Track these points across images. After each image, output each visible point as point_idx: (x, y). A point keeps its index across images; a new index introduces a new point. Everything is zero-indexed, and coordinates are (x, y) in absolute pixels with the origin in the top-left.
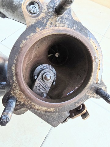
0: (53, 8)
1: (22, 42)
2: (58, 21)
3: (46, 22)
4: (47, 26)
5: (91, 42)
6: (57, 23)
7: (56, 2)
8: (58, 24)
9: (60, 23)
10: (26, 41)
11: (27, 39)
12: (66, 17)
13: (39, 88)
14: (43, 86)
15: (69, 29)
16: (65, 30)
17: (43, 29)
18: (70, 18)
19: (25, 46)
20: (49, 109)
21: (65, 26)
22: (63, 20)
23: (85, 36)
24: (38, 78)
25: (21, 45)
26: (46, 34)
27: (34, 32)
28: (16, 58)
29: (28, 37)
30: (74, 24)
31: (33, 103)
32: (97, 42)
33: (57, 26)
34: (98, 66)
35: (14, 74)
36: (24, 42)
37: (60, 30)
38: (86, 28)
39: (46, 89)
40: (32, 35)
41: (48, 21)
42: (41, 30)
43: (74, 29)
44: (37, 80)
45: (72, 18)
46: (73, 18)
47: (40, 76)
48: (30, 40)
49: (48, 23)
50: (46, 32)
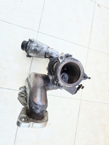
9: (68, 60)
12: (69, 58)
19: (61, 68)
24: (63, 78)
34: (82, 69)
41: (65, 60)
42: (64, 63)
43: (72, 60)
45: (71, 57)
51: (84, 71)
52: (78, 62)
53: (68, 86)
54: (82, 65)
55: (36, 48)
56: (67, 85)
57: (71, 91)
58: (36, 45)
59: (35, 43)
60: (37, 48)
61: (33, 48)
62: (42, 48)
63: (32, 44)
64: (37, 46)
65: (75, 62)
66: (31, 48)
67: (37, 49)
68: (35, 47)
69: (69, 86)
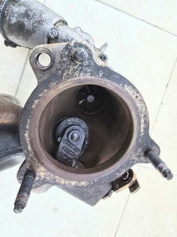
0: (68, 56)
1: (34, 102)
2: (77, 70)
3: (62, 74)
4: (63, 78)
5: (126, 89)
6: (75, 73)
7: (71, 48)
8: (77, 73)
9: (80, 72)
10: (38, 100)
11: (40, 98)
12: (87, 64)
13: (65, 153)
14: (70, 149)
15: (93, 77)
16: (87, 80)
17: (59, 83)
18: (93, 64)
19: (38, 106)
20: (80, 183)
21: (88, 74)
22: (84, 68)
23: (117, 83)
24: (63, 139)
25: (34, 106)
26: (64, 88)
27: (48, 88)
28: (28, 123)
29: (41, 95)
30: (99, 71)
31: (57, 177)
32: (134, 88)
33: (76, 76)
34: (141, 119)
35: (28, 142)
36: (36, 102)
37: (81, 81)
38: (116, 73)
39: (75, 153)
40: (46, 92)
41: (63, 72)
42: (57, 84)
43: (100, 76)
44: (61, 142)
45: (95, 63)
46: (97, 63)
47: (65, 137)
48: (44, 99)
49: (65, 74)
50: (63, 86)
51: (147, 129)
52: (127, 89)
53: (67, 182)
54: (142, 101)
55: (21, 20)
56: (66, 178)
57: (86, 195)
58: (23, 9)
59: (20, 5)
60: (26, 19)
61: (14, 20)
62: (40, 22)
63: (11, 6)
64: (26, 15)
65: (110, 85)
66: (10, 20)
67: (26, 23)
68: (20, 15)
69: (74, 183)
